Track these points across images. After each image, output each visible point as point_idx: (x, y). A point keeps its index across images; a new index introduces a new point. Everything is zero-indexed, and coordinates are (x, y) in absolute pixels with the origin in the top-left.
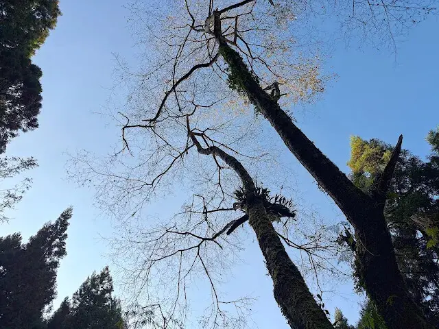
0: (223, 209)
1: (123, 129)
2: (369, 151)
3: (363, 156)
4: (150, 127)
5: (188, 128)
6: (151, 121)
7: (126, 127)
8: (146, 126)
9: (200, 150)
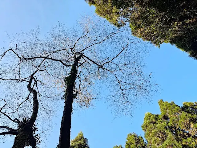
0: (8, 117)
1: (10, 50)
2: (82, 142)
3: (78, 142)
4: (21, 59)
5: (34, 74)
6: (24, 58)
7: (12, 50)
8: (19, 58)
9: (29, 86)
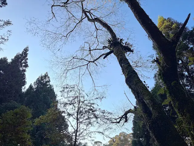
0: (98, 49)
1: (52, 7)
2: (166, 23)
3: (163, 26)
4: (64, 6)
5: (83, 8)
6: (65, 3)
7: (53, 6)
8: (63, 6)
9: (89, 20)
